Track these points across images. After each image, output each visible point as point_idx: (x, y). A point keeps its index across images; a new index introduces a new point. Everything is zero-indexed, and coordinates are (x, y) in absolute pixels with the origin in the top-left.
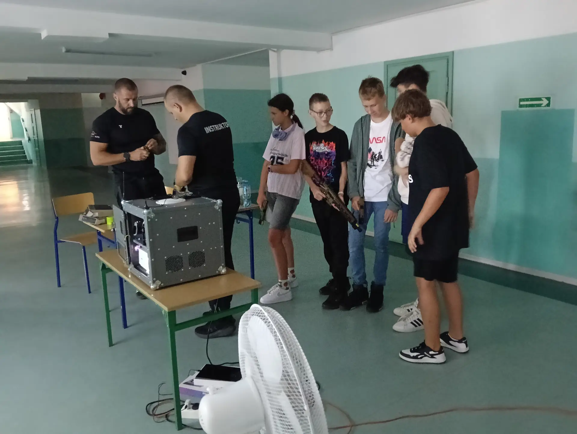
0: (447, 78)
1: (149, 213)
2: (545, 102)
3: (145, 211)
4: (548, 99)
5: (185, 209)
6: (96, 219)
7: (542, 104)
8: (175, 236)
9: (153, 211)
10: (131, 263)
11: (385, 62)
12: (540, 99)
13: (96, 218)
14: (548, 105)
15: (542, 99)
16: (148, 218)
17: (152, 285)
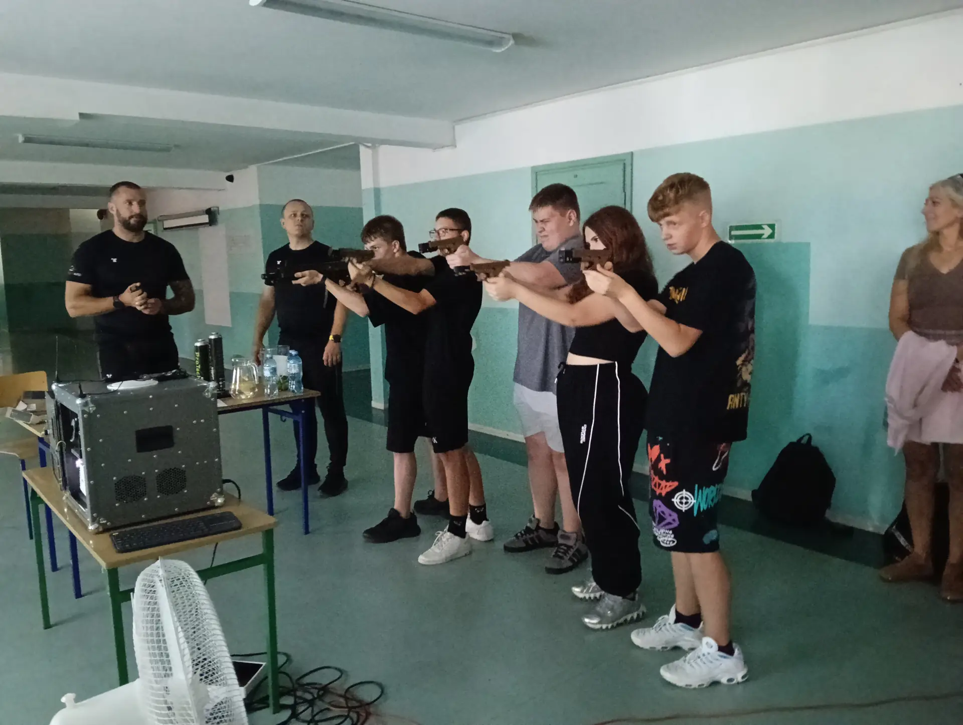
0: (623, 194)
1: (86, 404)
2: (767, 231)
3: (79, 401)
4: (772, 226)
5: (151, 397)
6: (31, 415)
7: (763, 234)
8: (132, 441)
9: (93, 401)
10: (68, 487)
11: (533, 168)
12: (759, 227)
13: (32, 413)
14: (771, 236)
15: (764, 226)
16: (84, 412)
17: (90, 525)
